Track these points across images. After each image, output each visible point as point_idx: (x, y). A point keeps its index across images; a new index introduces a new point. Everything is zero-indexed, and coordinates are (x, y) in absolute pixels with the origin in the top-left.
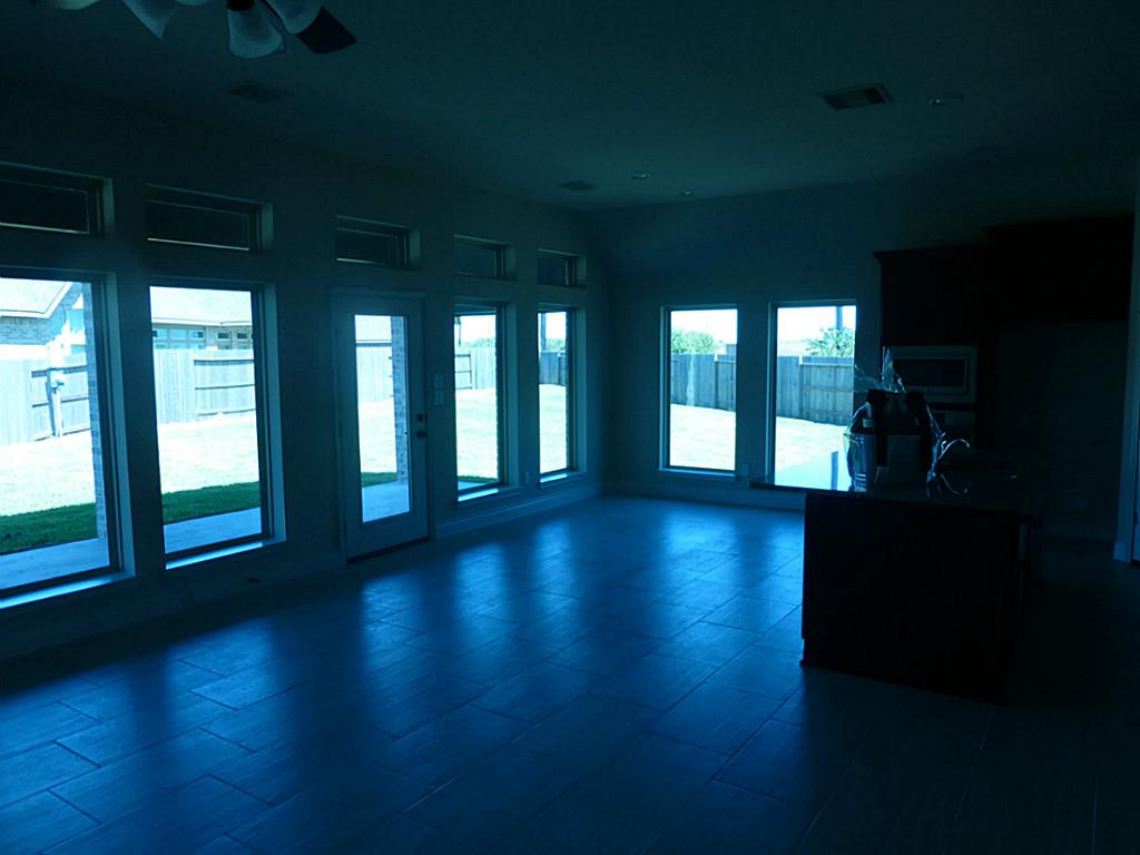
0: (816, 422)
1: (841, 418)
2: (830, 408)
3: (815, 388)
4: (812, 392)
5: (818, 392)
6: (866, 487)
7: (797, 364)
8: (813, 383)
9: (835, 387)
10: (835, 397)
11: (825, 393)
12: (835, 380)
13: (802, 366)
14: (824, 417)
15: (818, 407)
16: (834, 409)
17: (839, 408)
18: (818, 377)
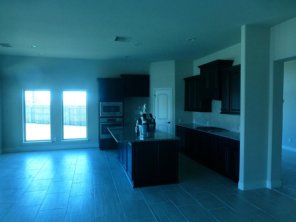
0: (37, 124)
1: (45, 122)
2: (42, 120)
3: (36, 114)
4: (36, 115)
5: (37, 115)
6: (144, 138)
7: (30, 107)
8: (35, 113)
9: (43, 114)
10: (43, 116)
11: (40, 115)
12: (43, 111)
13: (32, 108)
14: (40, 122)
15: (37, 119)
16: (43, 120)
17: (45, 119)
18: (37, 111)
